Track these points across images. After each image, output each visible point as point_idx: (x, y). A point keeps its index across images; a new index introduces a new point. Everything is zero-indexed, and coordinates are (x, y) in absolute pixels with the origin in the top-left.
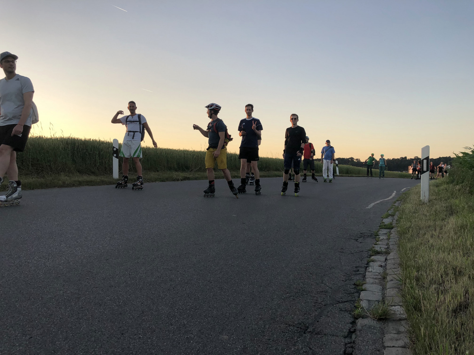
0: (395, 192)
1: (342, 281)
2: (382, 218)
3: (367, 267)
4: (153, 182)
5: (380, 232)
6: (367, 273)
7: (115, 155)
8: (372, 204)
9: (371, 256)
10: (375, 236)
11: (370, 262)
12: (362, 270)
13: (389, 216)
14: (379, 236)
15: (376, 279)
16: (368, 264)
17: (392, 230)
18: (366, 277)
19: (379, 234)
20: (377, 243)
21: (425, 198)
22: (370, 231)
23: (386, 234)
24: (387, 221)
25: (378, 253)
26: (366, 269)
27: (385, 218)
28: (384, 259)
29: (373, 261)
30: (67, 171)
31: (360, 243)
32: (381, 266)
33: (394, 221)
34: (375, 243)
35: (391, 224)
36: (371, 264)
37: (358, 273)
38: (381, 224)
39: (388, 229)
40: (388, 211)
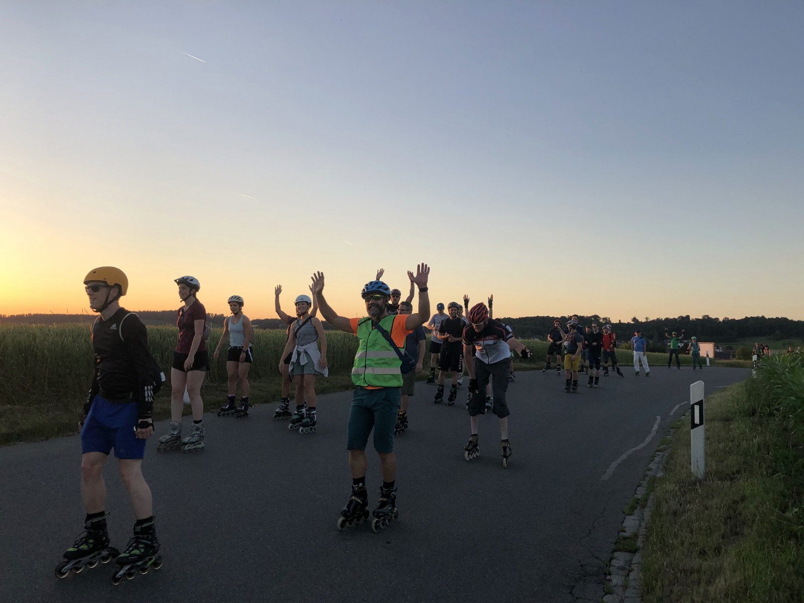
0: (659, 418)
2: (624, 513)
5: (614, 562)
8: (614, 465)
10: (604, 575)
13: (636, 508)
14: (610, 574)
17: (637, 558)
19: (611, 569)
20: (605, 599)
21: (698, 469)
22: (597, 557)
23: (623, 568)
24: (631, 523)
27: (628, 514)
31: (576, 598)
33: (643, 524)
35: (635, 536)
38: (619, 533)
39: (629, 552)
40: (638, 489)
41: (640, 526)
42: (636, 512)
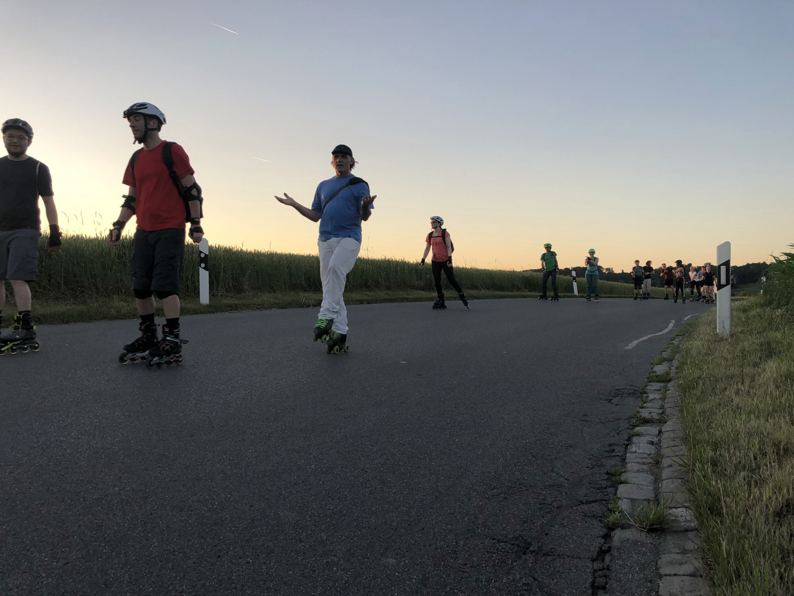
0: (673, 321)
1: (586, 467)
2: (652, 364)
3: (628, 445)
4: (266, 309)
5: (649, 387)
6: (628, 455)
7: (203, 265)
8: (635, 343)
9: (634, 426)
10: (640, 394)
11: (633, 436)
12: (619, 450)
13: (663, 361)
14: (647, 393)
15: (644, 463)
16: (629, 439)
17: (670, 385)
18: (627, 460)
19: (647, 391)
20: (645, 405)
21: (724, 330)
22: (632, 385)
23: (660, 390)
24: (660, 369)
25: (646, 422)
26: (626, 448)
27: (657, 365)
28: (658, 432)
29: (637, 435)
30: (123, 292)
31: (616, 405)
32: (652, 443)
33: (673, 368)
34: (640, 405)
35: (668, 374)
36: (635, 439)
37: (613, 454)
38: (650, 374)
39: (663, 382)
40: (662, 353)
41: (670, 369)
42: (664, 363)
